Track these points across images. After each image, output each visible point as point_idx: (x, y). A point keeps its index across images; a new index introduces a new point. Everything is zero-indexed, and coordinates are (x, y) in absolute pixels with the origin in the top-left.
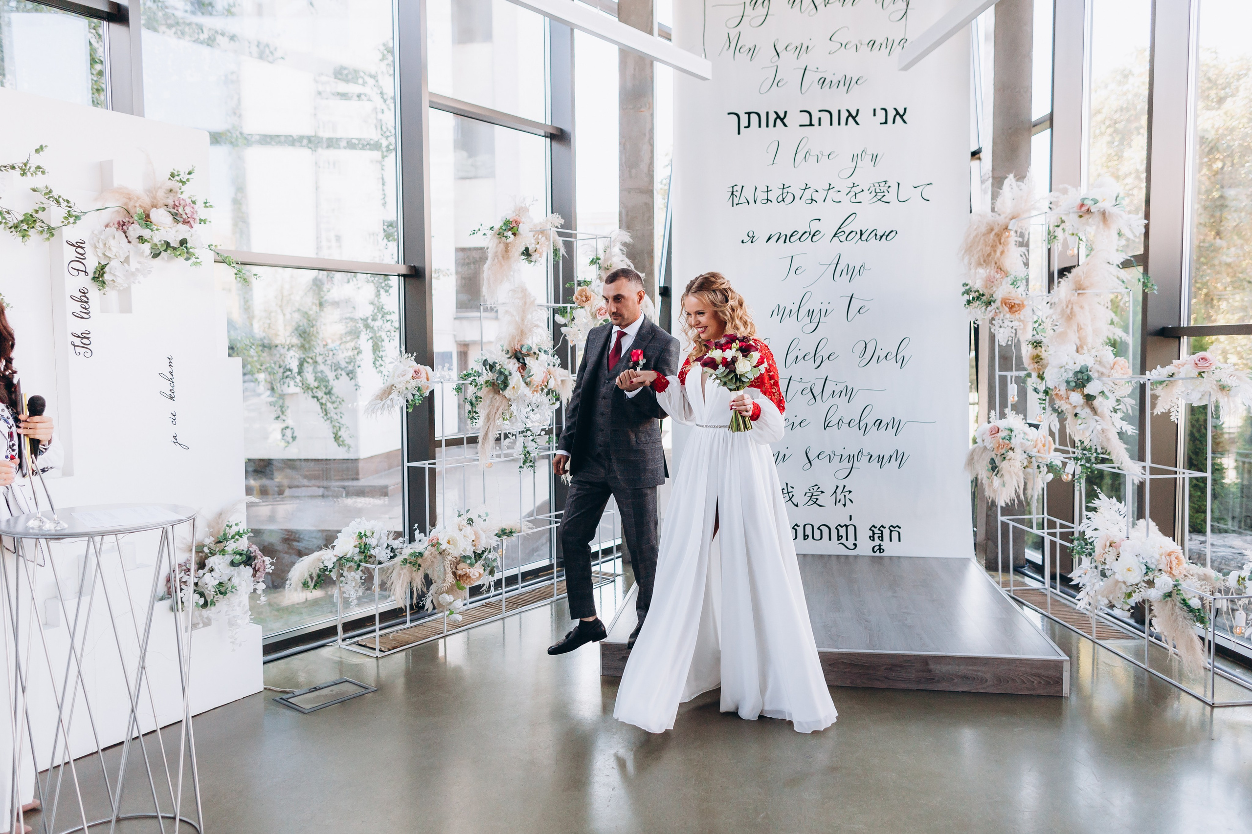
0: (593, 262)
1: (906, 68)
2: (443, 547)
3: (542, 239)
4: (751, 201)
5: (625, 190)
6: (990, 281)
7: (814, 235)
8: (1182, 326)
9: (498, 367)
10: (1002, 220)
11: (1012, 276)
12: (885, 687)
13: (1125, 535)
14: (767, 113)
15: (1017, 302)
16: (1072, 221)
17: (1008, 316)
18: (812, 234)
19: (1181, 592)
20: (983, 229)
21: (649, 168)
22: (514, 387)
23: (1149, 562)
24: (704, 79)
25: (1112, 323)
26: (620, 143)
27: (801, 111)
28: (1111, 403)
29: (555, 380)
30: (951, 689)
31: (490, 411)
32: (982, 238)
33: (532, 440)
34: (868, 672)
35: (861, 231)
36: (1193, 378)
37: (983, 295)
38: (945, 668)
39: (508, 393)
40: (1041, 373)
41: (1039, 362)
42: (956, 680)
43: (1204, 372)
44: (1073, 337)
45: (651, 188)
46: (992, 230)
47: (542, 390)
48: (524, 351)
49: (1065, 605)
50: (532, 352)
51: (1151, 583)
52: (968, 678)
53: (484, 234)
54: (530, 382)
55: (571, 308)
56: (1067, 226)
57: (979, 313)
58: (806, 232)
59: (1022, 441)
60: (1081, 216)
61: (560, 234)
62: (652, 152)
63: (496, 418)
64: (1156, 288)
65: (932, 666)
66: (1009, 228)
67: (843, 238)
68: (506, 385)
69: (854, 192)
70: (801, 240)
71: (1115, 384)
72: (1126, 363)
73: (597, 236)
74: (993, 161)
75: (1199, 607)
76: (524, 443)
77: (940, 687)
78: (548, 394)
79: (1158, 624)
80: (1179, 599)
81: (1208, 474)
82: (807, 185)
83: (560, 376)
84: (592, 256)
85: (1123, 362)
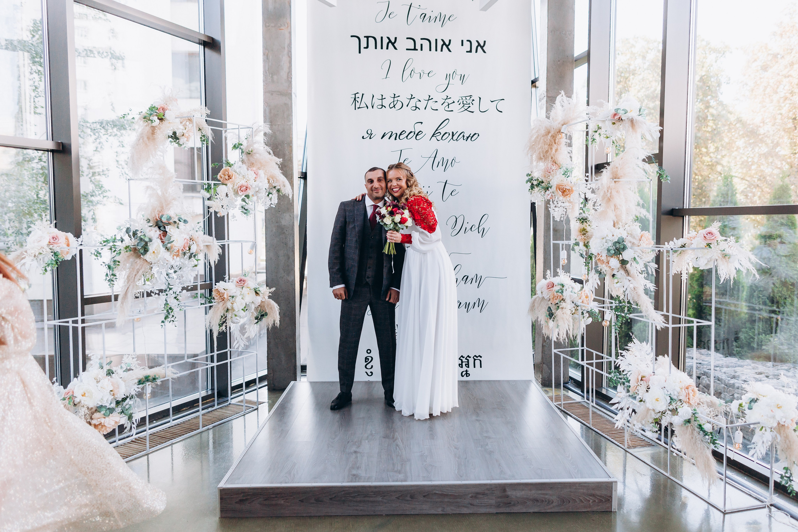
0: (235, 147)
1: (485, 9)
2: (77, 400)
3: (189, 126)
4: (370, 106)
5: (269, 92)
6: (547, 171)
7: (418, 134)
8: (685, 208)
9: (139, 234)
10: (555, 124)
11: (564, 168)
12: (471, 512)
13: (652, 371)
14: (382, 38)
15: (568, 188)
16: (607, 127)
17: (561, 198)
18: (416, 133)
19: (698, 419)
20: (543, 132)
21: (288, 75)
23: (672, 393)
24: (331, 6)
25: (638, 205)
26: (264, 54)
27: (407, 38)
28: (641, 267)
29: (198, 245)
30: (524, 510)
31: (130, 274)
32: (542, 138)
33: (175, 298)
34: (456, 500)
35: (453, 133)
36: (703, 248)
37: (542, 182)
38: (519, 494)
39: (148, 257)
40: (586, 243)
41: (585, 234)
42: (528, 503)
43: (710, 244)
44: (611, 215)
45: (290, 92)
46: (549, 132)
47: (185, 254)
48: (165, 220)
50: (172, 221)
51: (674, 411)
52: (537, 501)
53: (133, 118)
54: (171, 247)
55: (215, 184)
56: (602, 131)
57: (539, 197)
58: (411, 132)
59: (571, 293)
60: (614, 123)
61: (209, 123)
62: (290, 62)
63: (137, 279)
64: (669, 178)
65: (509, 493)
66: (562, 131)
67: (439, 137)
68: (146, 250)
69: (447, 102)
70: (408, 138)
71: (643, 252)
72: (649, 236)
73: (240, 127)
74: (547, 84)
75: (711, 430)
76: (166, 300)
77: (516, 509)
78: (190, 257)
79: (678, 442)
80: (696, 425)
81: (712, 323)
82: (412, 95)
83: (204, 241)
84: (236, 141)
85: (647, 235)
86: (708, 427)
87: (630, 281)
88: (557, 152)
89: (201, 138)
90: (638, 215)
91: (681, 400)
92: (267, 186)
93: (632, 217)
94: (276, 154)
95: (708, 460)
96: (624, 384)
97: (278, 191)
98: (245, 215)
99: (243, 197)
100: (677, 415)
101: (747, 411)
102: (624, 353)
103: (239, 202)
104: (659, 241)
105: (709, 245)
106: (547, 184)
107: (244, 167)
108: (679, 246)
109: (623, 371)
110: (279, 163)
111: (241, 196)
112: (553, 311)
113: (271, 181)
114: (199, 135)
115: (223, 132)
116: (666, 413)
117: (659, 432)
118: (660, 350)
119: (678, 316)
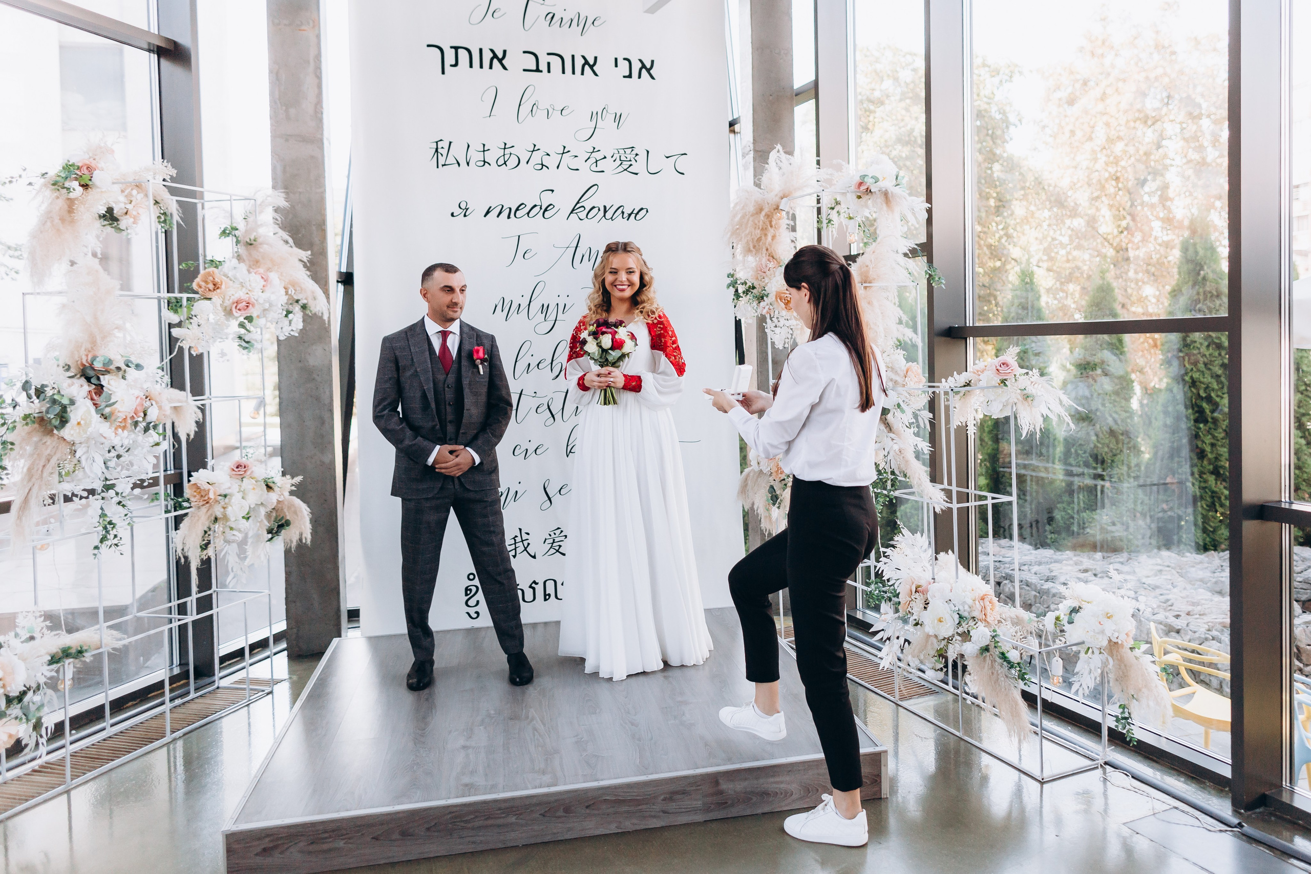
0: (224, 233)
1: (651, 10)
3: (137, 196)
4: (463, 163)
5: (281, 137)
6: (761, 270)
7: (546, 210)
8: (968, 325)
9: (49, 392)
10: (772, 197)
12: (664, 824)
13: (931, 577)
14: (481, 50)
16: (849, 202)
17: (784, 313)
18: (543, 208)
19: (999, 644)
20: (751, 208)
21: (316, 108)
22: (79, 423)
23: (961, 608)
25: (901, 321)
26: (271, 71)
27: (525, 52)
28: (908, 418)
29: (160, 408)
30: (748, 812)
31: (33, 464)
32: (751, 219)
33: (119, 503)
34: (640, 807)
35: (605, 207)
36: (995, 387)
37: (754, 288)
38: (739, 786)
39: (68, 432)
42: (754, 800)
43: (1006, 380)
45: (320, 136)
46: (761, 209)
47: (136, 424)
48: (98, 365)
49: (856, 654)
50: (112, 367)
52: (768, 794)
53: (30, 184)
54: (112, 414)
55: (188, 299)
56: (842, 208)
57: (748, 312)
58: (535, 206)
60: (859, 197)
61: (173, 191)
62: (319, 87)
63: (45, 474)
64: (943, 281)
65: (724, 785)
66: (780, 208)
67: (583, 215)
68: (63, 420)
69: (595, 158)
70: (531, 214)
71: (910, 395)
72: (919, 370)
73: (234, 198)
74: (754, 131)
75: (1019, 660)
76: (102, 509)
77: (734, 812)
78: (146, 429)
79: (973, 682)
80: (998, 653)
81: (1014, 499)
82: (535, 146)
83: (170, 401)
84: (225, 224)
85: (916, 368)
86: (1014, 656)
87: (893, 439)
88: (775, 241)
89: (159, 217)
90: (901, 338)
91: (974, 617)
92: (284, 299)
93: (892, 342)
94: (299, 244)
95: (1017, 704)
96: (890, 600)
97: (304, 307)
98: (245, 352)
99: (242, 319)
100: (970, 640)
101: (1067, 627)
102: (889, 551)
103: (233, 327)
104: (932, 377)
105: (1003, 382)
106: (760, 290)
107: (243, 267)
108: (962, 385)
109: (888, 580)
110: (305, 260)
111: (236, 318)
112: (778, 492)
113: (291, 291)
114: (154, 212)
115: (199, 206)
116: (954, 639)
117: (945, 670)
118: (941, 544)
119: (965, 490)
